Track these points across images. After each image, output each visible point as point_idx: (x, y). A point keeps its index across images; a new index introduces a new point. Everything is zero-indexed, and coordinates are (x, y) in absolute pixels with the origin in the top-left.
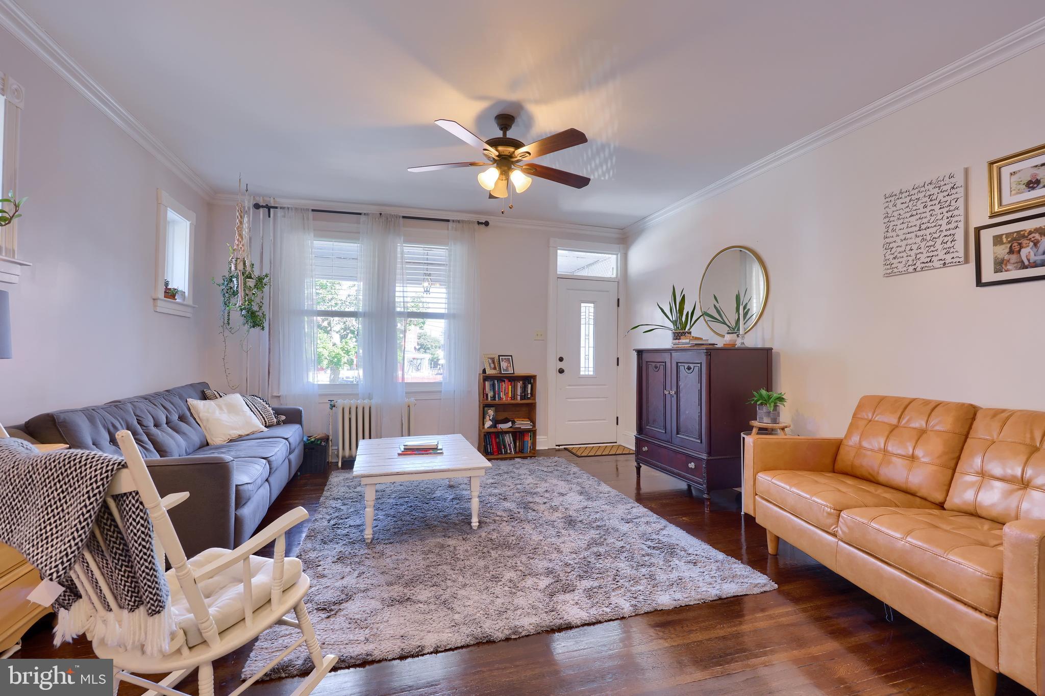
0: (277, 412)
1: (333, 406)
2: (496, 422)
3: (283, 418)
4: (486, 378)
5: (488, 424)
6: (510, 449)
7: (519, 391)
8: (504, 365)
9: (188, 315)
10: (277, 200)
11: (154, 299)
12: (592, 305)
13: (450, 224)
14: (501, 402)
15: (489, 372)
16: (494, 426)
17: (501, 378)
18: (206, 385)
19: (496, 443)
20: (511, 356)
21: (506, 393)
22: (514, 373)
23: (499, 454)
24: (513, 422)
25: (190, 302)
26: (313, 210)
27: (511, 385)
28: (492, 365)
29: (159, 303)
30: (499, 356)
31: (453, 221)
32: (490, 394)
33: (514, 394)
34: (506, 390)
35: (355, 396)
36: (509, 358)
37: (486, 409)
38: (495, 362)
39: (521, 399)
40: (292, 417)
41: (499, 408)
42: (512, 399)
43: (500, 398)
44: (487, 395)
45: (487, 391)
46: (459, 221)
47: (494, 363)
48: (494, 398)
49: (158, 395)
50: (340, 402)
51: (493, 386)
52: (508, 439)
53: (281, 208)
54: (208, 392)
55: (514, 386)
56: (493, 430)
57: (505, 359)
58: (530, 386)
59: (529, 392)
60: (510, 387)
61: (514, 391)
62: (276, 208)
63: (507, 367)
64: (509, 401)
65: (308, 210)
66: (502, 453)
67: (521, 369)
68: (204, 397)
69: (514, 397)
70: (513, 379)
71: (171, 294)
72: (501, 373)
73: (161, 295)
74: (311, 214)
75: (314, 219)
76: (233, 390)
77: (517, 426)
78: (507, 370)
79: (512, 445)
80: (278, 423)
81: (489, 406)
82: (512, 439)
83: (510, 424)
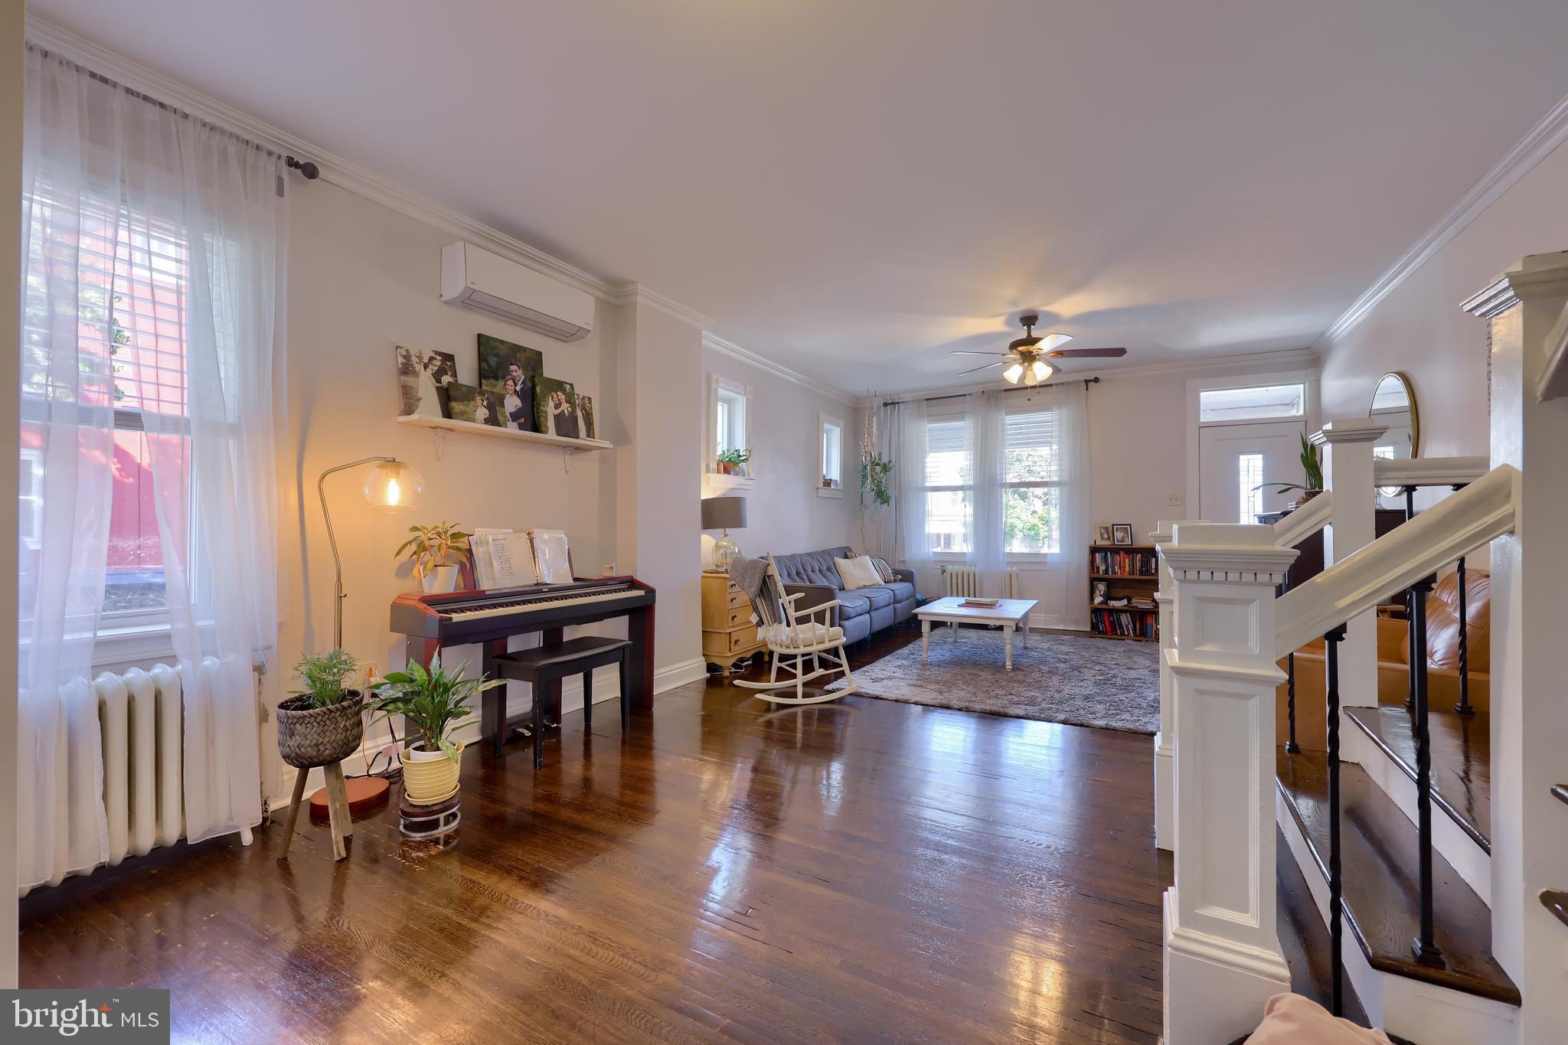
0: (896, 572)
1: (944, 571)
2: (1108, 597)
3: (900, 577)
4: (1094, 550)
5: (1098, 600)
6: (1128, 630)
7: (1138, 565)
8: (1119, 535)
9: (841, 497)
10: (902, 396)
11: (817, 489)
12: (1260, 456)
13: (1054, 388)
14: (1114, 576)
15: (1100, 543)
16: (1105, 602)
17: (1115, 550)
18: (849, 549)
19: (1110, 622)
20: (1130, 525)
21: (1123, 568)
22: (1132, 545)
23: (1113, 634)
24: (1129, 602)
25: (840, 487)
26: (926, 400)
27: (1128, 558)
28: (1105, 536)
29: (820, 490)
30: (1113, 525)
31: (1057, 385)
32: (1102, 568)
33: (1133, 568)
34: (1122, 563)
35: (964, 563)
36: (1127, 528)
37: (1095, 583)
38: (1109, 531)
39: (1141, 574)
40: (907, 577)
41: (1111, 583)
42: (1130, 574)
43: (1114, 572)
44: (1098, 568)
45: (1098, 563)
46: (1062, 384)
47: (1108, 533)
48: (1106, 571)
49: (816, 553)
50: (949, 568)
51: (1105, 558)
52: (1125, 619)
53: (903, 402)
54: (849, 554)
55: (1133, 559)
56: (1103, 606)
57: (1121, 528)
58: (1154, 560)
59: (1153, 566)
60: (1127, 560)
61: (1133, 565)
62: (899, 403)
63: (1123, 538)
64: (1126, 576)
65: (922, 400)
66: (1117, 635)
67: (1143, 542)
68: (846, 557)
69: (1132, 572)
70: (1131, 551)
71: (827, 483)
72: (1114, 544)
73: (821, 485)
74: (925, 403)
75: (928, 407)
76: (867, 552)
77: (1134, 605)
78: (1123, 540)
79: (1130, 627)
80: (895, 581)
81: (1101, 580)
82: (1130, 619)
83: (1125, 602)
